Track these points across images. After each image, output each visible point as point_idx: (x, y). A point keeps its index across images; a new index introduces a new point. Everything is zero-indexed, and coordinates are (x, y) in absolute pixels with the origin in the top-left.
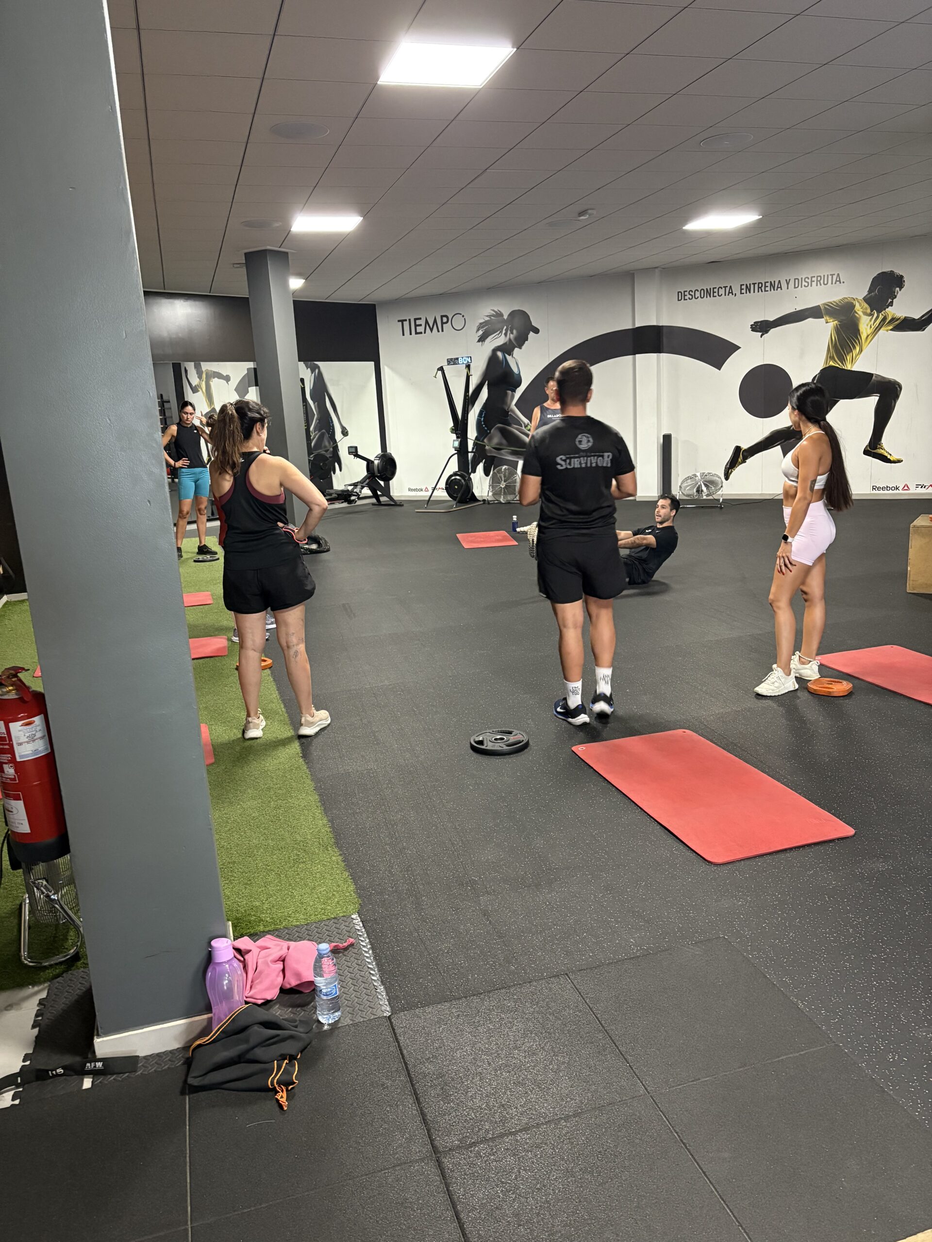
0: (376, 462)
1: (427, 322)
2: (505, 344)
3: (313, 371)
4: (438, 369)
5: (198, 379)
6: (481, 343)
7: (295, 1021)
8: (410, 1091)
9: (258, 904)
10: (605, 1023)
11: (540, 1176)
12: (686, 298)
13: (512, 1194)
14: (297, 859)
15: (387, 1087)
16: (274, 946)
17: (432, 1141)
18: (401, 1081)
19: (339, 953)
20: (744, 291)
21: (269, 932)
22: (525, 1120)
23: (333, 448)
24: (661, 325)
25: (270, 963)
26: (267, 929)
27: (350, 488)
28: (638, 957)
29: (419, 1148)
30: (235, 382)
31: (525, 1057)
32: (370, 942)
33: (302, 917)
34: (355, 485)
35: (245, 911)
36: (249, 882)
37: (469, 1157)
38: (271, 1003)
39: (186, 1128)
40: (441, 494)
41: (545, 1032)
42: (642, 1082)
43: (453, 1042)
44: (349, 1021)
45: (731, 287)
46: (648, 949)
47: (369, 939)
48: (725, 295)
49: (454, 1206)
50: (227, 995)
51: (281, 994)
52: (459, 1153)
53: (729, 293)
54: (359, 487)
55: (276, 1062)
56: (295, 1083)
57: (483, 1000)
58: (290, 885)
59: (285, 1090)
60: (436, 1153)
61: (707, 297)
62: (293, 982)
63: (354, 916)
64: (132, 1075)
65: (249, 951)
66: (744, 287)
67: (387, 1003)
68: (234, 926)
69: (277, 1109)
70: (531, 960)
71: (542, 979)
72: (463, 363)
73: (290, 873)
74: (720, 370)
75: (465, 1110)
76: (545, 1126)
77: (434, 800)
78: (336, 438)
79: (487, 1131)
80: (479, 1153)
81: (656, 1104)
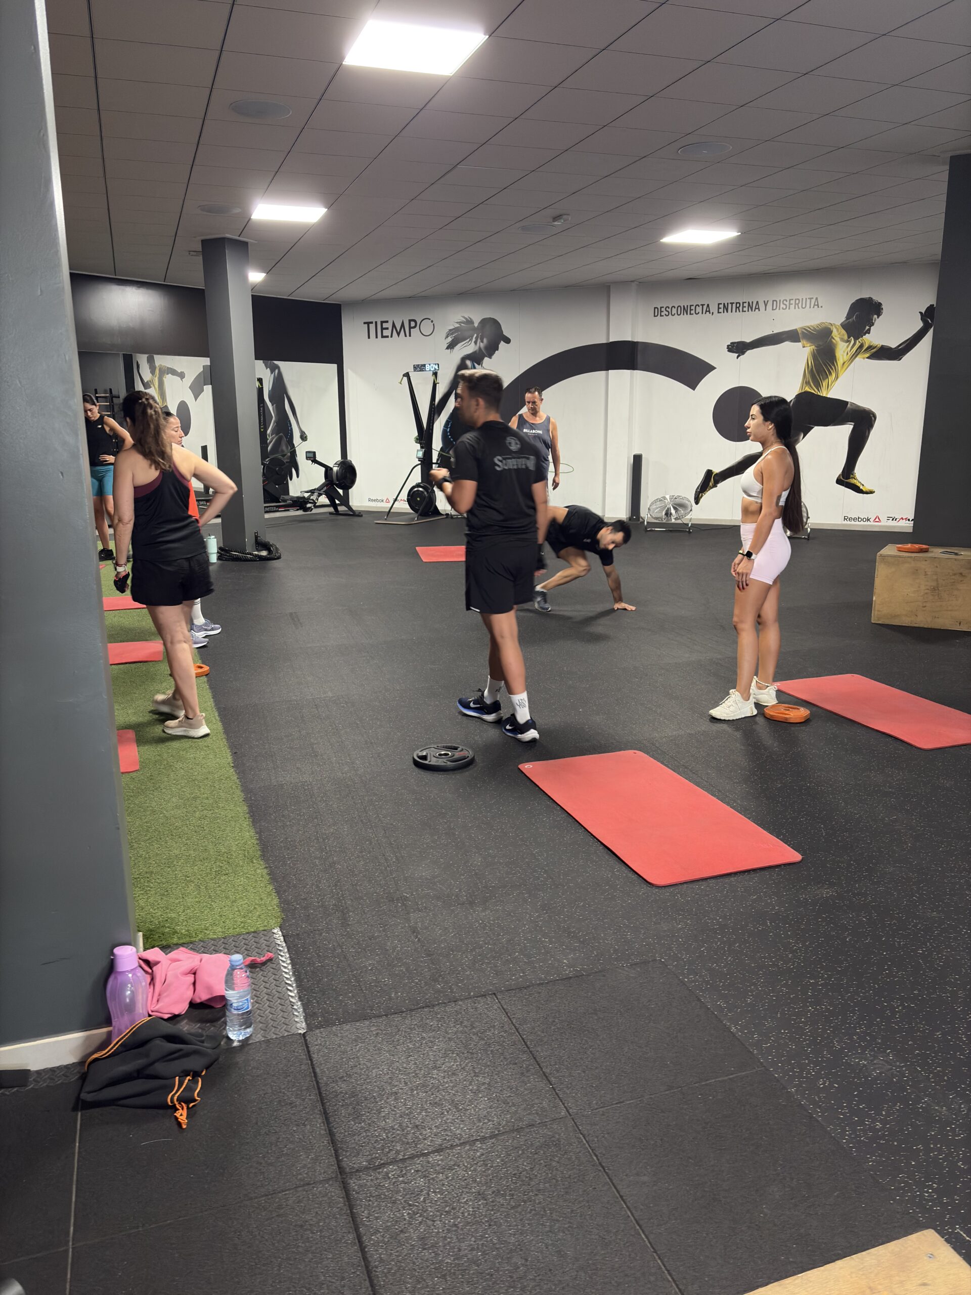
0: (335, 469)
1: (394, 326)
2: (474, 353)
3: (272, 371)
4: (404, 375)
5: (151, 375)
6: (449, 350)
7: (202, 1036)
8: (320, 1110)
9: (173, 915)
10: (531, 1044)
11: (450, 1199)
12: (662, 314)
13: (420, 1216)
14: (219, 871)
15: (296, 1106)
16: (185, 958)
17: (339, 1162)
18: (310, 1100)
19: (256, 967)
20: (721, 310)
21: (182, 945)
22: (439, 1141)
23: (291, 453)
24: (635, 341)
25: (180, 976)
26: (181, 941)
27: (306, 495)
28: (571, 978)
29: (325, 1167)
30: (190, 379)
31: (444, 1077)
32: (290, 957)
33: (220, 930)
34: (312, 492)
35: (159, 922)
36: (166, 893)
37: (377, 1179)
38: (178, 1019)
39: (75, 1145)
40: (403, 506)
41: (468, 1052)
42: (563, 1104)
43: (370, 1061)
44: (261, 1037)
45: (708, 305)
46: (581, 970)
47: (289, 954)
48: (702, 313)
49: (356, 1229)
50: (130, 1008)
51: (191, 1009)
52: (366, 1175)
53: (706, 311)
54: (316, 494)
55: (177, 1078)
56: (197, 1100)
57: (405, 1018)
58: (210, 897)
59: (185, 1108)
60: (342, 1175)
61: (684, 314)
62: (203, 996)
63: (275, 931)
64: (22, 1090)
65: (157, 963)
66: (721, 306)
67: (303, 1020)
68: (145, 938)
69: (176, 1126)
70: (458, 979)
71: (468, 998)
72: (430, 370)
73: (211, 885)
74: (694, 389)
75: (376, 1131)
76: (459, 1148)
77: (370, 815)
78: (294, 442)
79: (398, 1152)
80: (387, 1173)
81: (577, 1126)
